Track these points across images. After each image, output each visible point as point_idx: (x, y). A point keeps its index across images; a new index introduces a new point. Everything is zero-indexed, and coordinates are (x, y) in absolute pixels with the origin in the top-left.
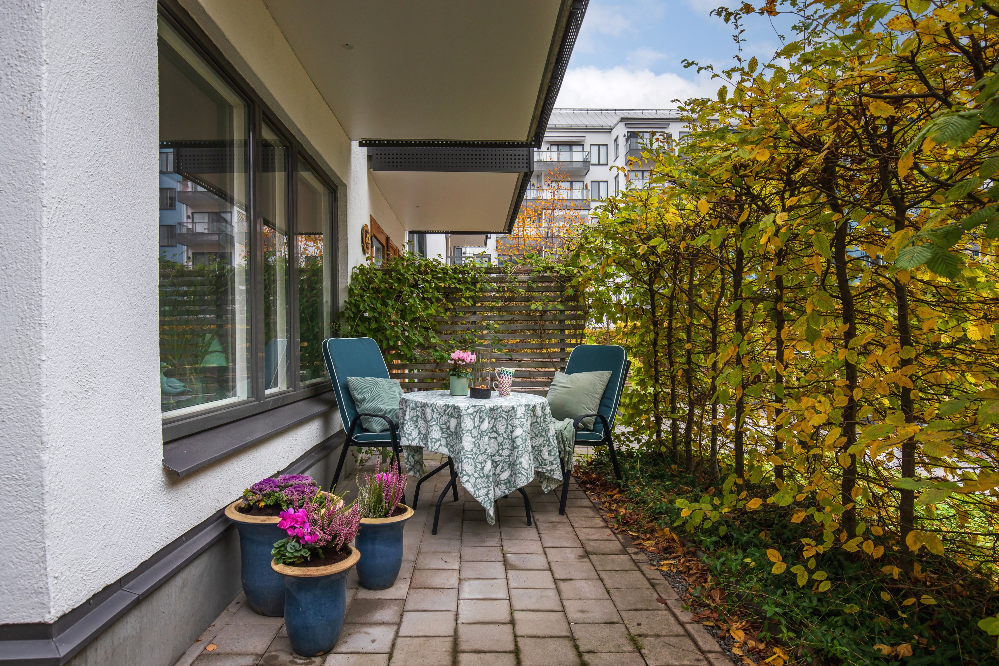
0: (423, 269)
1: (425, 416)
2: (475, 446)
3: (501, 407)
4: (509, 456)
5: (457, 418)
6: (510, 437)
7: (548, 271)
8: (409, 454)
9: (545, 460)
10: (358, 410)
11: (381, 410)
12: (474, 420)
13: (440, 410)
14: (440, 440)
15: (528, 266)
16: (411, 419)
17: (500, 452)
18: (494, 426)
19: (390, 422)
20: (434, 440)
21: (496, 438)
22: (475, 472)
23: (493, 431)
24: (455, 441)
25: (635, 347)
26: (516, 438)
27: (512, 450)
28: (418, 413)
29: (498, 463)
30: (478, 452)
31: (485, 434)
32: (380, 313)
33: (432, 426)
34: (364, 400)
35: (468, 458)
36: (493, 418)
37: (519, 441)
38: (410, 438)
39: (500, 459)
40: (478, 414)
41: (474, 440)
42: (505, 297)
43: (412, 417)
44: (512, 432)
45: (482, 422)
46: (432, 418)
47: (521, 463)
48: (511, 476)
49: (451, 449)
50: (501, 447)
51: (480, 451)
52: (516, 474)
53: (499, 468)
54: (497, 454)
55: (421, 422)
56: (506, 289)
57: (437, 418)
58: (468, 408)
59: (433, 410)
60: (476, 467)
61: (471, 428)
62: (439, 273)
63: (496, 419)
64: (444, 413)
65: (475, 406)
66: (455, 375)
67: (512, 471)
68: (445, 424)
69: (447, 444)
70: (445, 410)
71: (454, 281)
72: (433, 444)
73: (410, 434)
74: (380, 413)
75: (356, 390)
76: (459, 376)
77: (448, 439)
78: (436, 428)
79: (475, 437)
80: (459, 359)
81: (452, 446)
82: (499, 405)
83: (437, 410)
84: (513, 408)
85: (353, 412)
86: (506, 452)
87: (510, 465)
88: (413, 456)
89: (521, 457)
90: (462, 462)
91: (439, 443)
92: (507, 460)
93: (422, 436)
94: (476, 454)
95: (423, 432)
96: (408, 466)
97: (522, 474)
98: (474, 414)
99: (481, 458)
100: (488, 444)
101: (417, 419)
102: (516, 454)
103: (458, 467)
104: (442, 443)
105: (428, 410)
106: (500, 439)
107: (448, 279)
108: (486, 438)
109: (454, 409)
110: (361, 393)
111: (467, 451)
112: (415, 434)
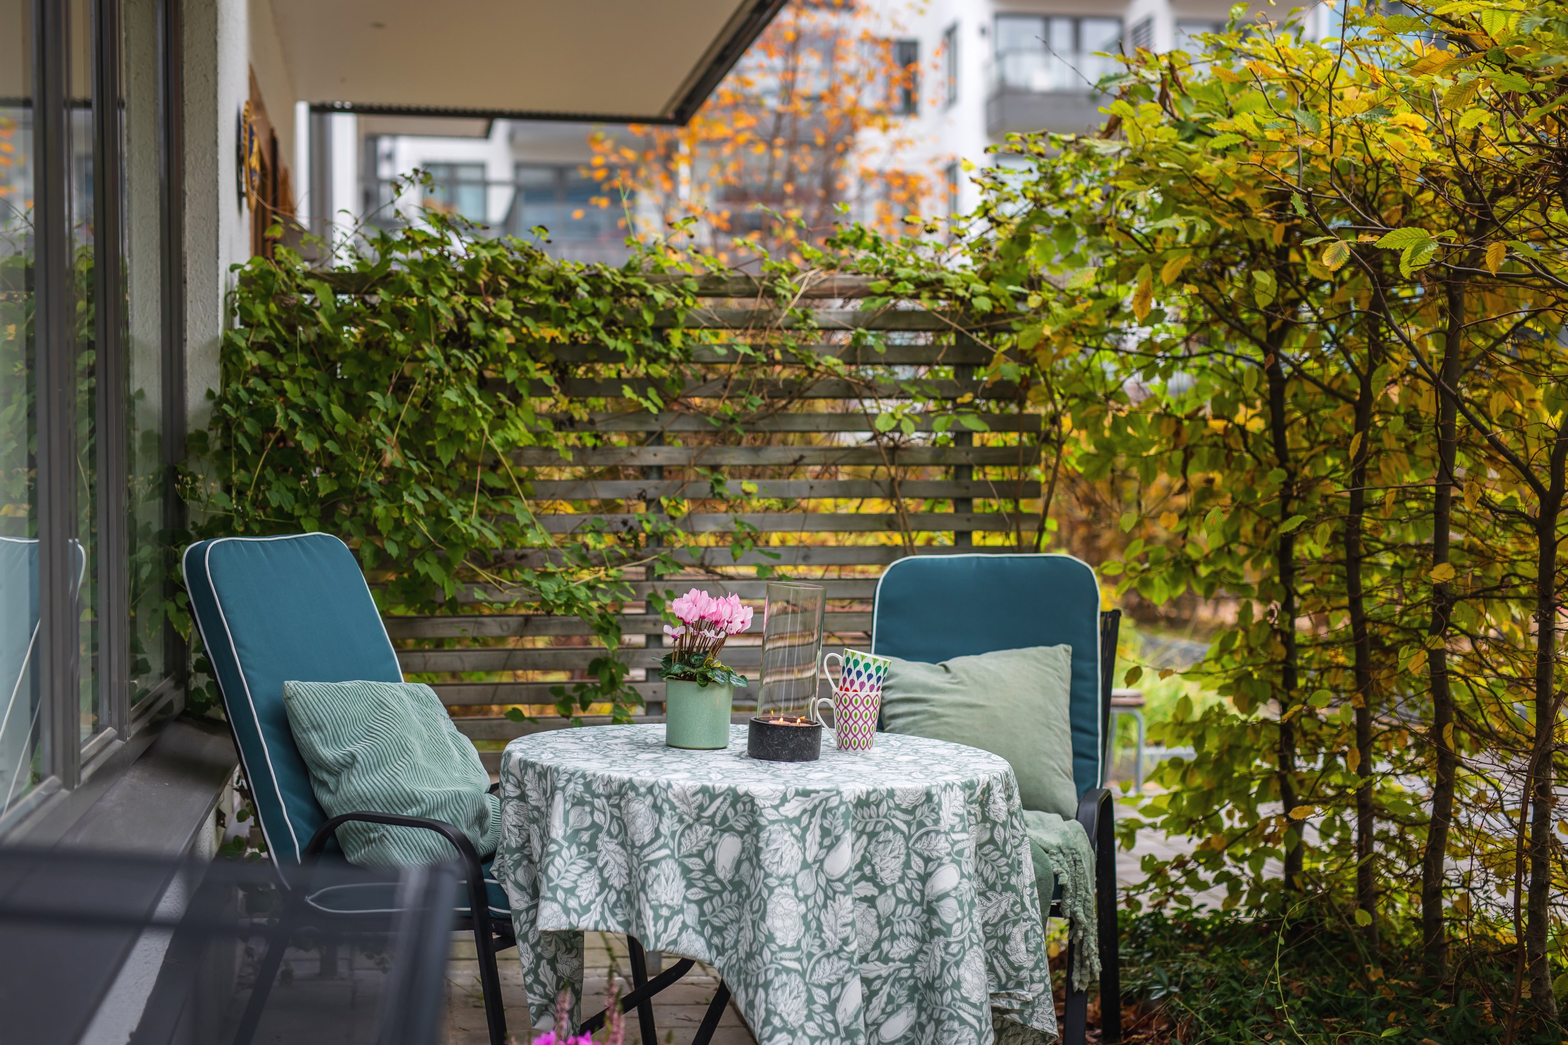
0: (482, 278)
1: (624, 828)
2: (808, 928)
3: (891, 793)
4: (912, 960)
5: (741, 834)
6: (917, 896)
7: (925, 294)
8: (539, 957)
9: (1019, 969)
10: (325, 798)
11: (414, 800)
12: (802, 839)
13: (682, 808)
14: (681, 911)
15: (848, 276)
16: (573, 837)
17: (885, 946)
18: (865, 860)
19: (464, 845)
20: (665, 912)
21: (871, 901)
22: (809, 1017)
23: (863, 877)
24: (731, 914)
25: (1207, 560)
26: (940, 898)
27: (923, 941)
28: (599, 818)
29: (877, 985)
30: (816, 950)
31: (840, 887)
32: (344, 442)
33: (655, 863)
34: (350, 762)
35: (788, 971)
36: (862, 832)
37: (949, 911)
38: (573, 903)
39: (884, 970)
40: (817, 820)
41: (802, 908)
42: (775, 384)
43: (577, 832)
44: (925, 878)
45: (830, 848)
46: (657, 833)
47: (957, 985)
48: (918, 1027)
49: (716, 940)
50: (887, 932)
51: (823, 946)
52: (939, 1022)
53: (880, 1001)
54: (875, 955)
55: (609, 851)
56: (778, 355)
57: (673, 834)
58: (784, 800)
59: (656, 808)
60: (810, 1001)
61: (794, 868)
62: (537, 292)
63: (872, 835)
64: (698, 819)
65: (806, 794)
66: (691, 678)
67: (920, 1009)
68: (700, 854)
69: (703, 924)
70: (701, 808)
71: (594, 322)
72: (661, 923)
73: (571, 892)
74: (412, 812)
75: (318, 727)
76: (706, 681)
77: (707, 907)
78: (669, 868)
79: (806, 898)
80: (701, 623)
81: (719, 931)
82: (883, 788)
83: (673, 808)
84: (929, 796)
85: (306, 807)
86: (903, 948)
87: (914, 989)
88: (553, 962)
89: (957, 964)
90: (767, 985)
91: (678, 920)
92: (905, 973)
93: (613, 897)
94: (810, 955)
95: (617, 882)
96: (533, 999)
97: (963, 1022)
98: (805, 820)
99: (825, 972)
100: (852, 924)
101: (594, 837)
102: (939, 953)
103: (751, 1005)
104: (689, 922)
105: (640, 808)
106: (885, 904)
107: (572, 315)
108: (847, 902)
109: (733, 805)
110: (336, 741)
111: (783, 948)
112: (588, 888)
